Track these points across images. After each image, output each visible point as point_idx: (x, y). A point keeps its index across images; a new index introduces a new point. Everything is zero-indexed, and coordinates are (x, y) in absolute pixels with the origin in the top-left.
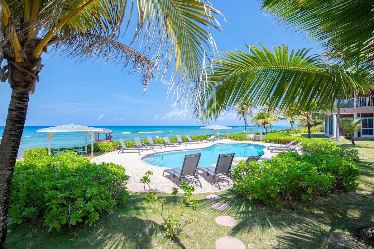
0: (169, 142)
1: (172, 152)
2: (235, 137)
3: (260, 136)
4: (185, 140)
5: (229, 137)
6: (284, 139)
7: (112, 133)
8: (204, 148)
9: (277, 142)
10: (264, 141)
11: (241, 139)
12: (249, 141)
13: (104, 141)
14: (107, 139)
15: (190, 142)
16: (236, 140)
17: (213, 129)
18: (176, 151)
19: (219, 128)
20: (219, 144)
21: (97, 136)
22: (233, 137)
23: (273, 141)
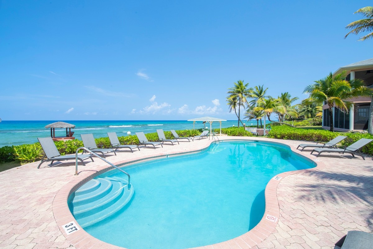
0: (146, 140)
1: (150, 159)
2: (233, 131)
3: (263, 130)
4: (170, 137)
5: (223, 132)
6: (303, 134)
7: (73, 128)
8: (201, 150)
9: (291, 138)
10: (273, 137)
11: (240, 134)
12: (251, 136)
13: (62, 138)
14: (67, 136)
15: (177, 138)
16: (235, 135)
17: (205, 122)
18: (157, 157)
19: (213, 121)
20: (217, 141)
21: (53, 133)
22: (230, 131)
23: (286, 137)
